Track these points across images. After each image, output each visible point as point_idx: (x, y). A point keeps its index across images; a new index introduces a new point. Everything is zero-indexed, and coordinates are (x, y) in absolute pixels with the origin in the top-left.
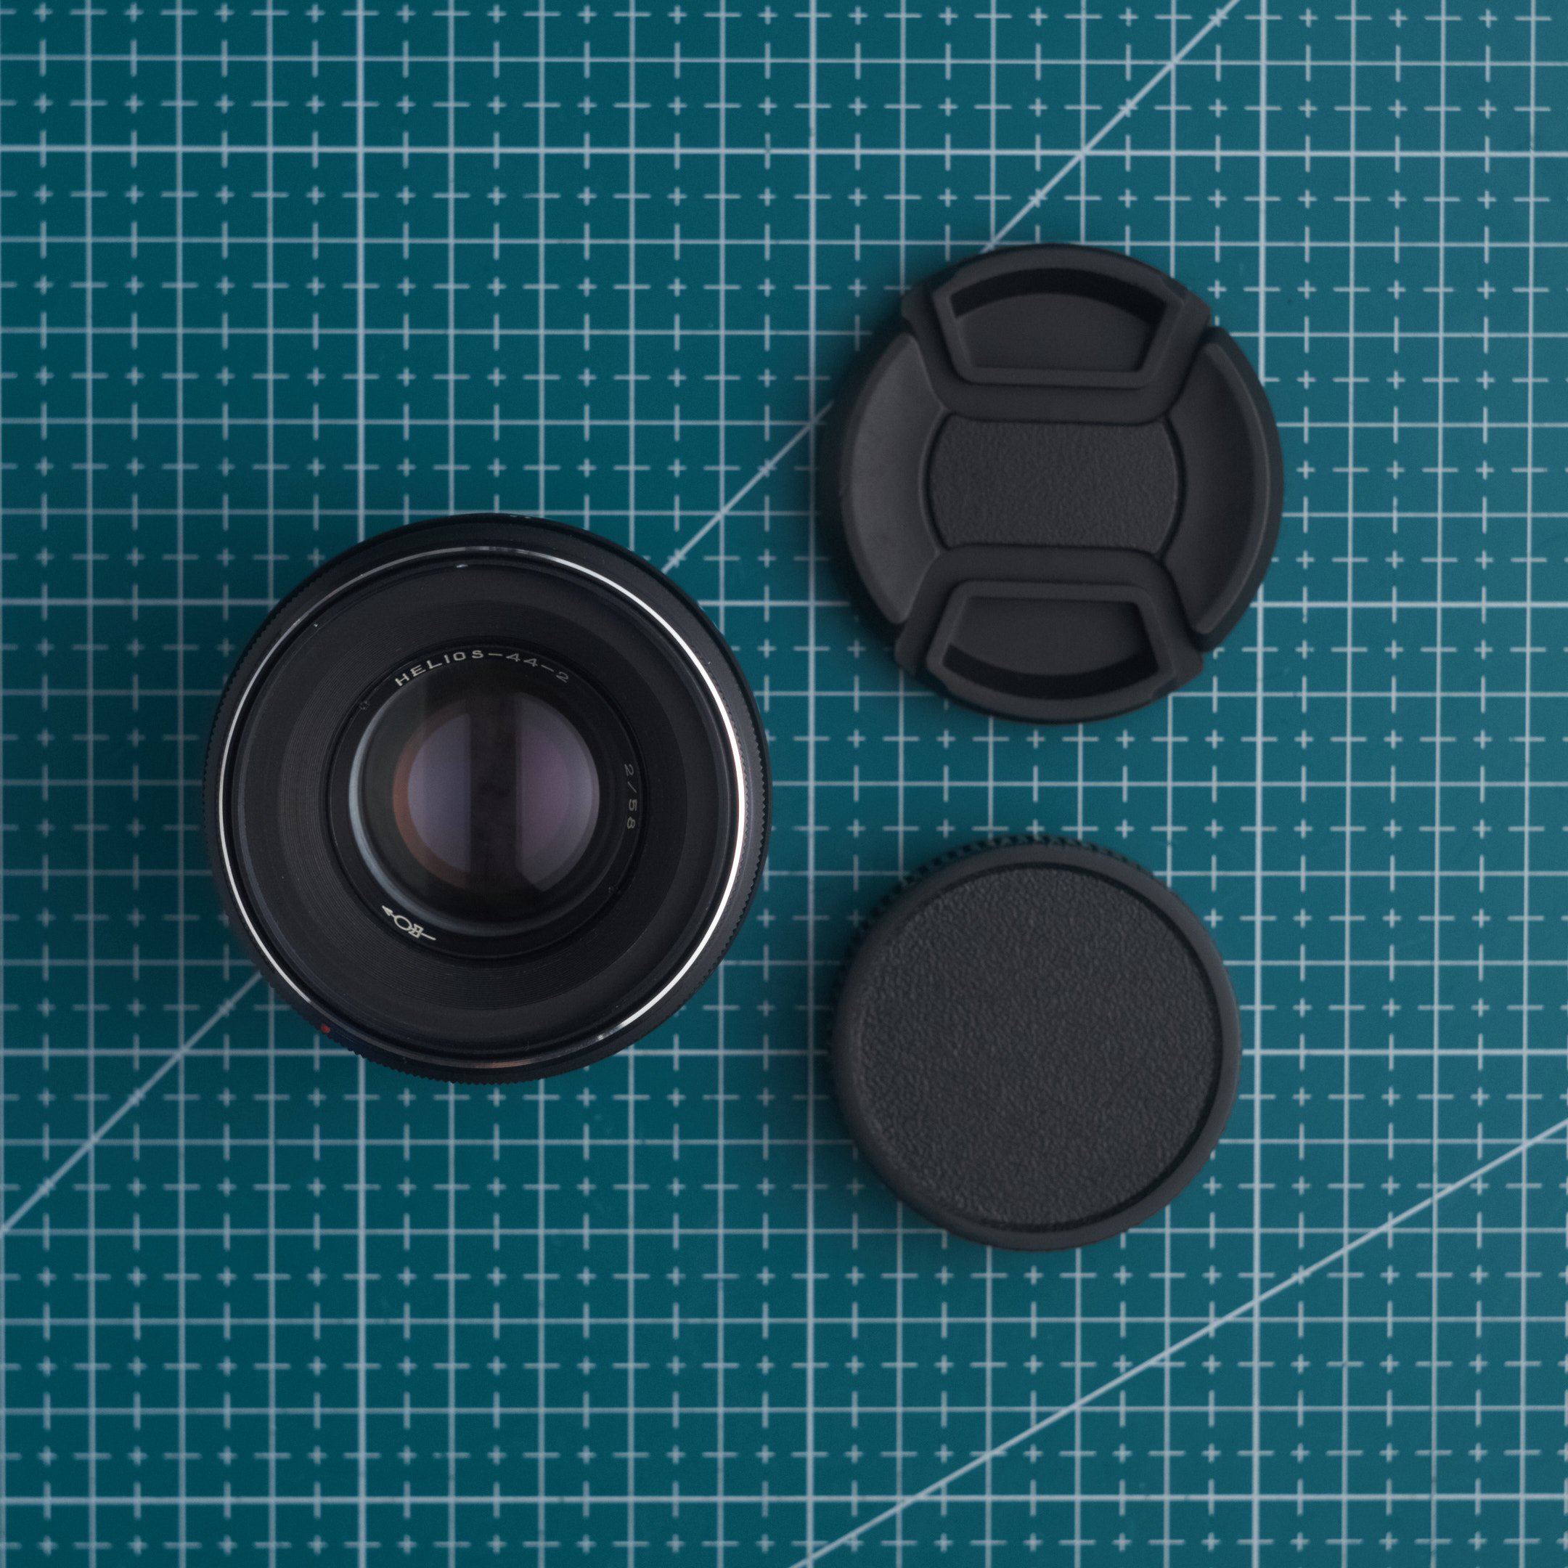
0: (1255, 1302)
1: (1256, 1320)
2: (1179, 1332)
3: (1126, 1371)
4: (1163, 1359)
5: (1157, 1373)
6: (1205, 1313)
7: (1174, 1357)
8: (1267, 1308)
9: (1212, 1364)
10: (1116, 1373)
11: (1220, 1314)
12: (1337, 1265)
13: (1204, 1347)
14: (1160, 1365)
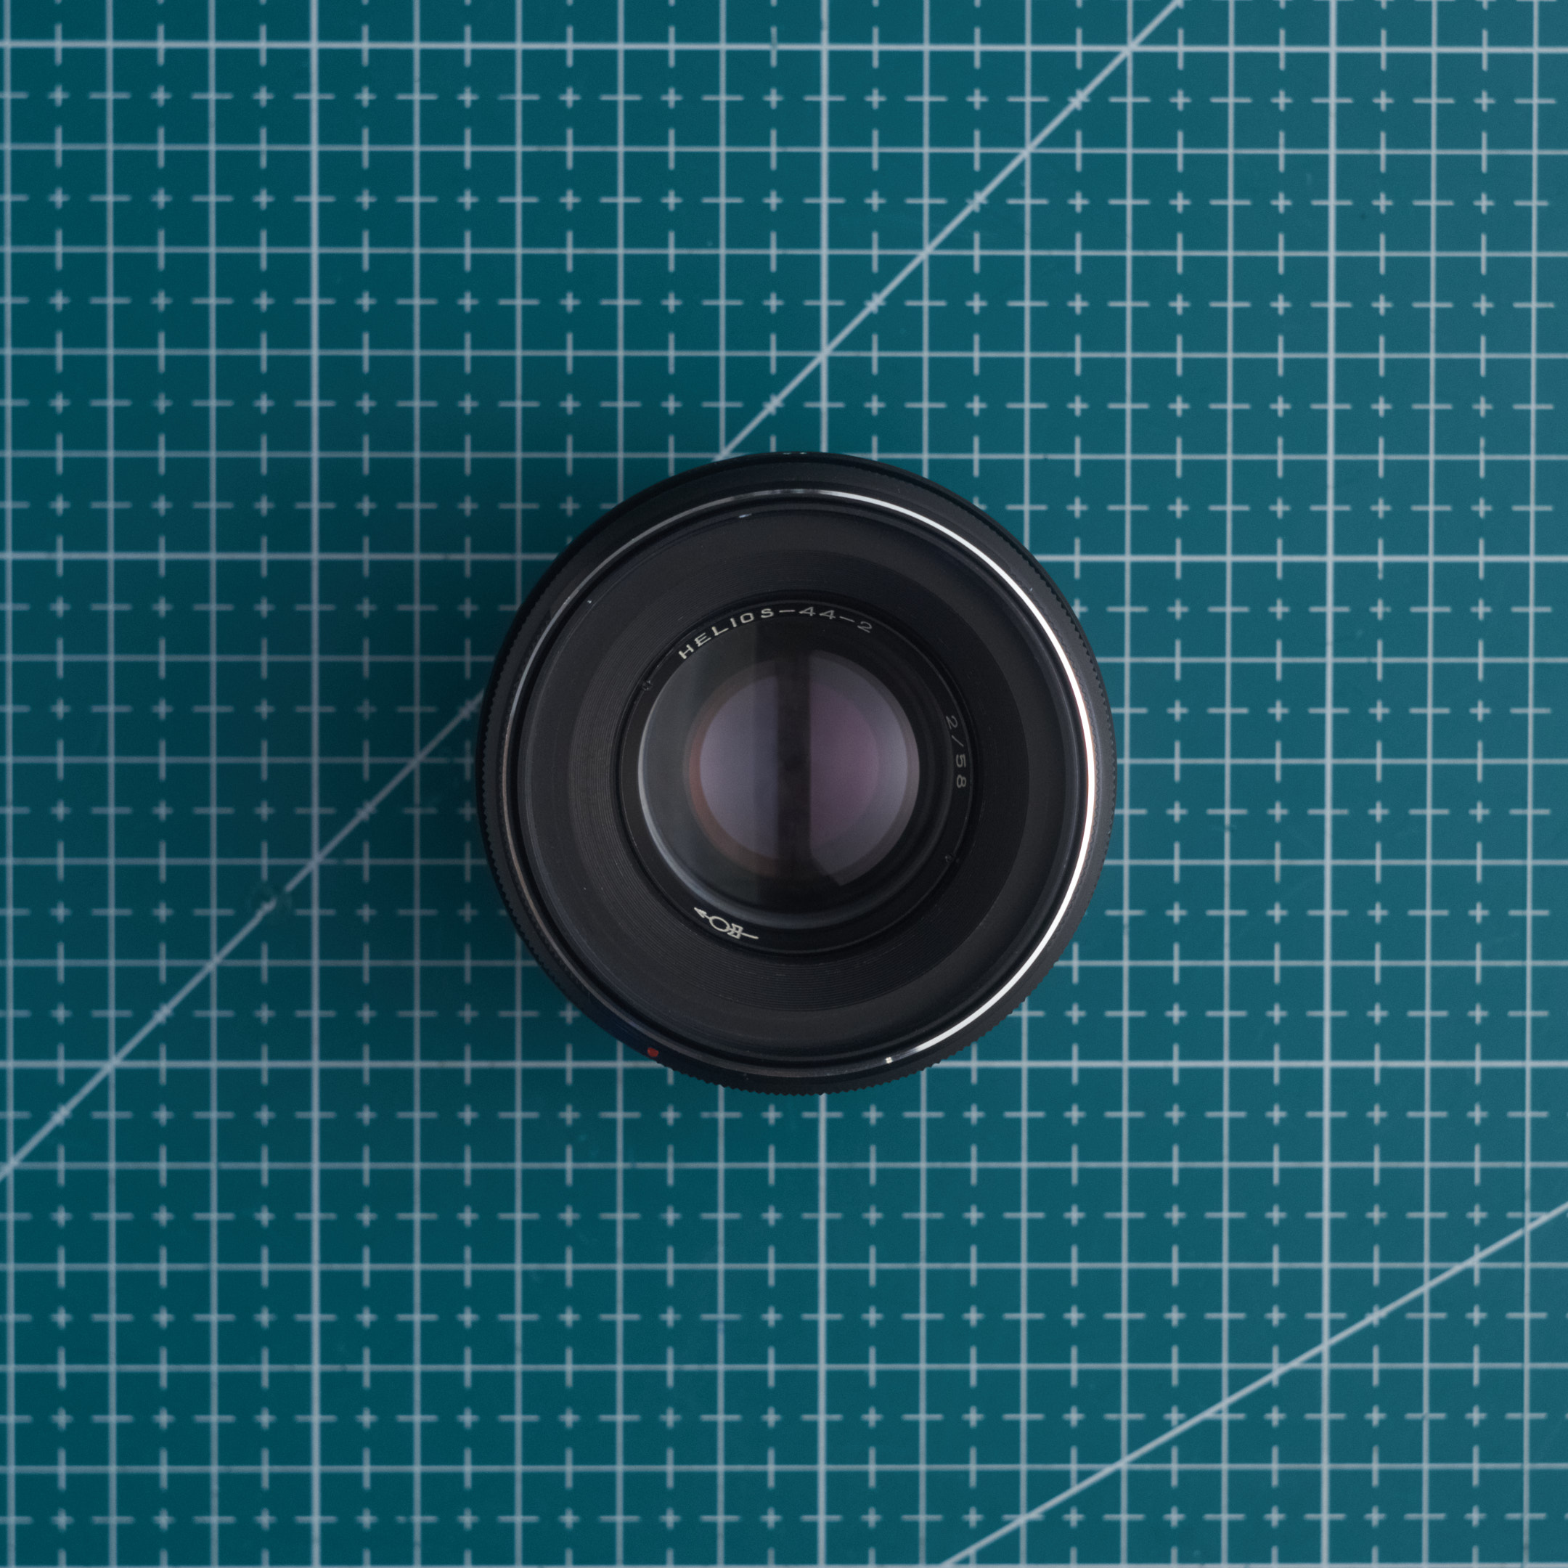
0: (1324, 1347)
1: (1326, 1367)
2: (1238, 1380)
3: (1179, 1424)
4: (1221, 1411)
5: (1214, 1425)
6: (1268, 1359)
7: (1233, 1408)
8: (1338, 1353)
9: (1275, 1416)
10: (1167, 1426)
11: (1284, 1359)
12: (1417, 1305)
13: (1266, 1397)
14: (1217, 1417)
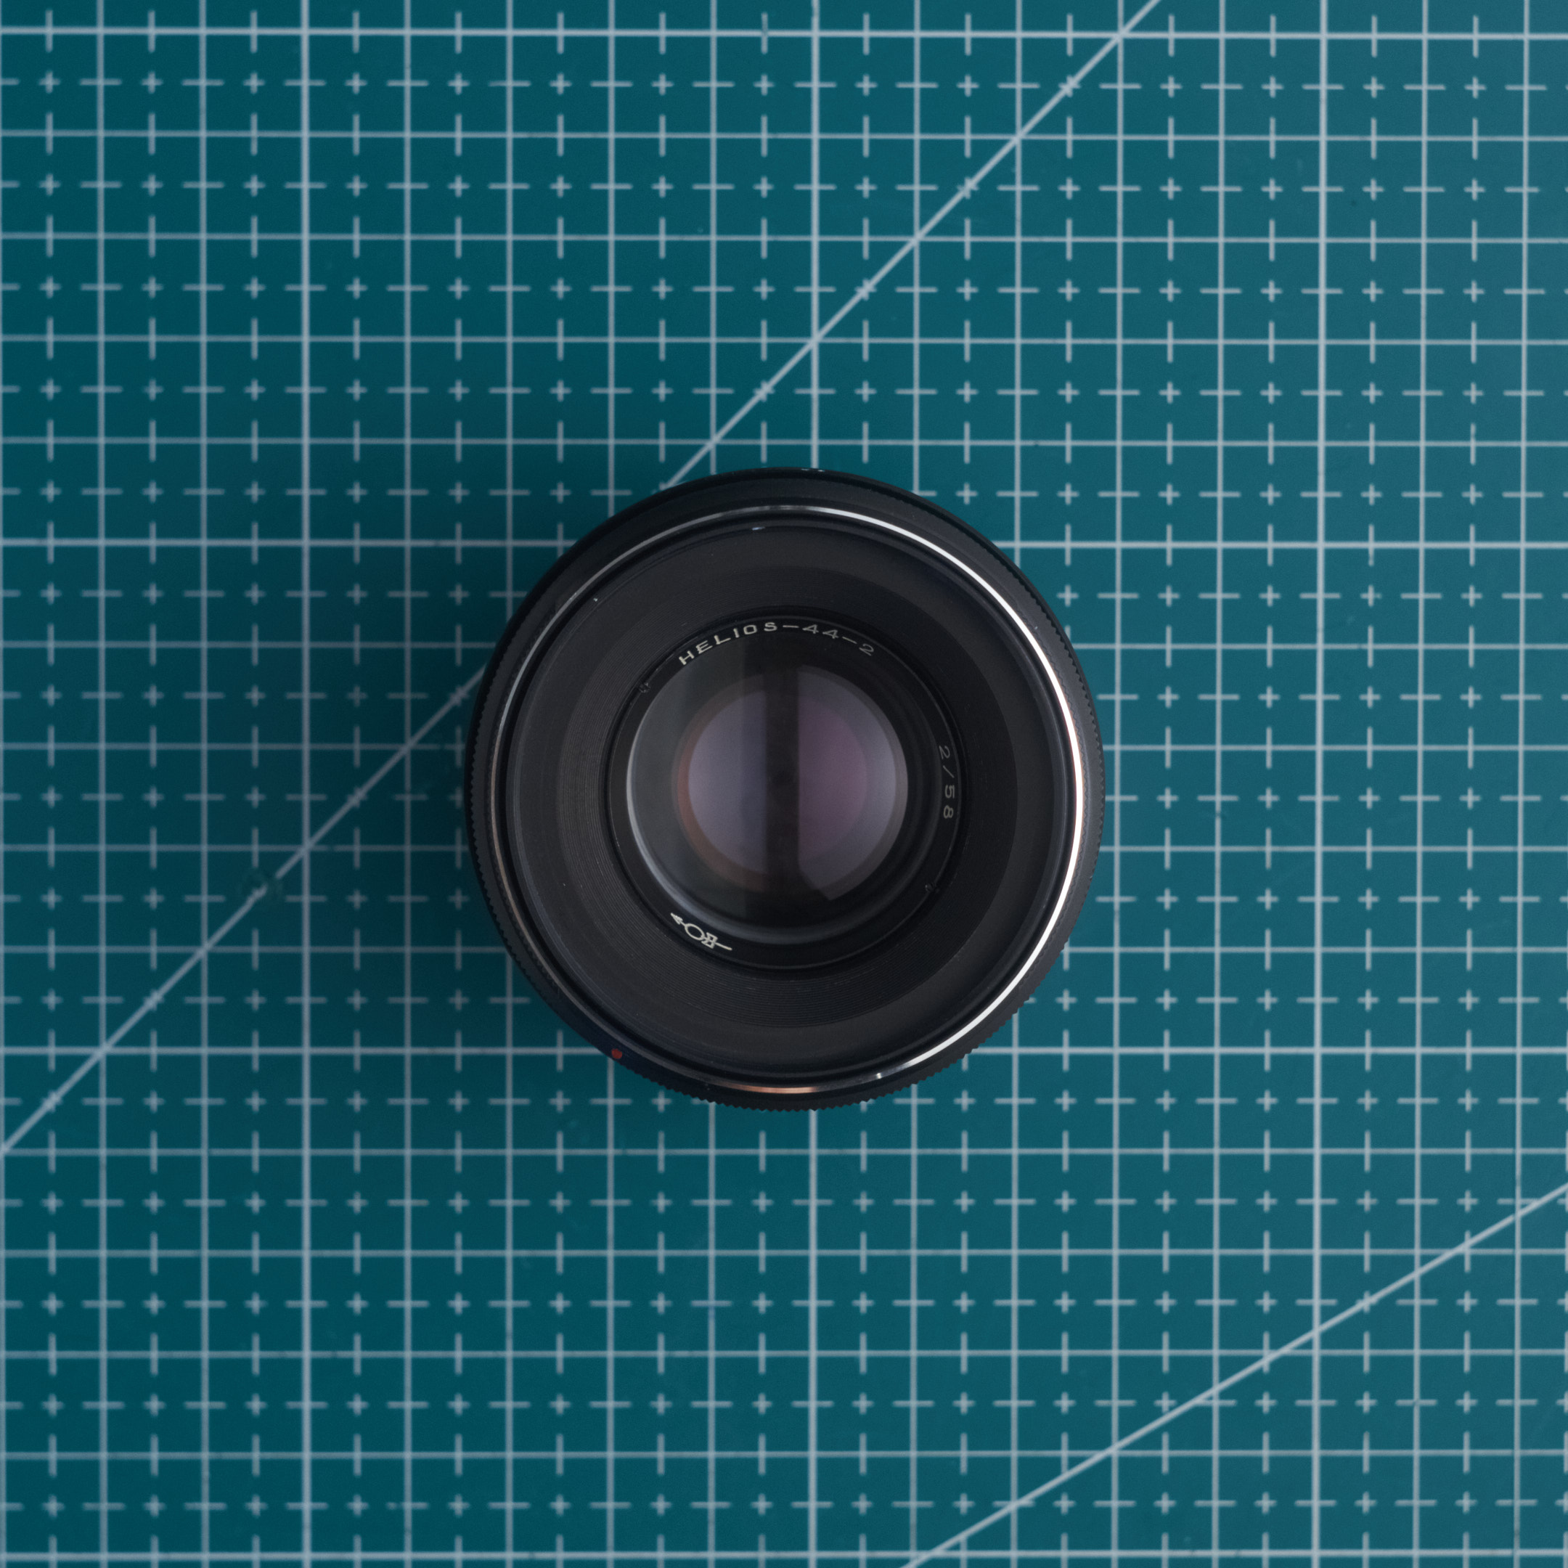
0: (1315, 1333)
1: (1316, 1353)
2: (1229, 1367)
3: (1169, 1410)
4: (1211, 1398)
5: (1205, 1412)
6: (1259, 1345)
7: (1224, 1395)
8: (1328, 1339)
9: (1266, 1403)
10: (1158, 1413)
11: (1275, 1345)
12: (1407, 1291)
13: (1257, 1383)
14: (1208, 1403)
